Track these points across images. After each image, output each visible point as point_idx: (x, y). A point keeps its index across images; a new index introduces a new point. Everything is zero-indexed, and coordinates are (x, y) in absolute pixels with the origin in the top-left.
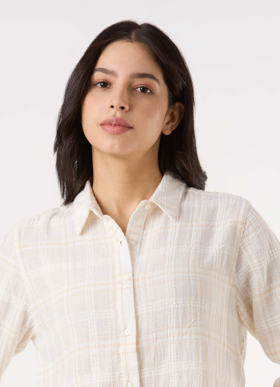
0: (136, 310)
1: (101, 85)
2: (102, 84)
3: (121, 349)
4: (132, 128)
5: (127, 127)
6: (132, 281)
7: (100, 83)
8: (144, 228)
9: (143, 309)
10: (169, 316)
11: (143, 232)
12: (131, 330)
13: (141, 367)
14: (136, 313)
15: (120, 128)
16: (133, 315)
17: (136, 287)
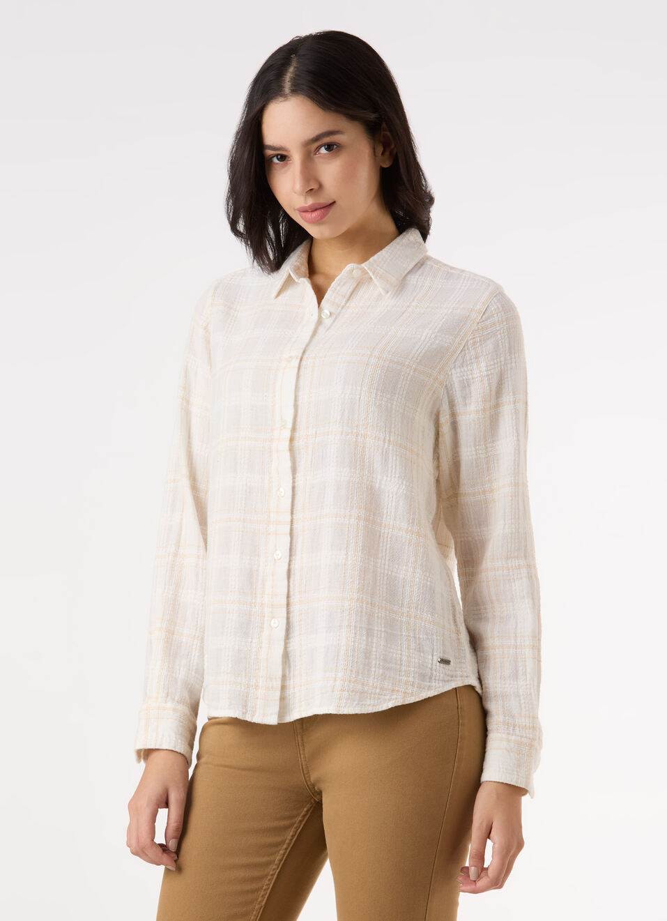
0: (296, 397)
1: (278, 159)
4: (334, 202)
6: (299, 360)
7: (276, 156)
8: (348, 300)
11: (346, 304)
13: (294, 470)
14: (296, 400)
15: (319, 212)
16: (292, 402)
17: (302, 368)
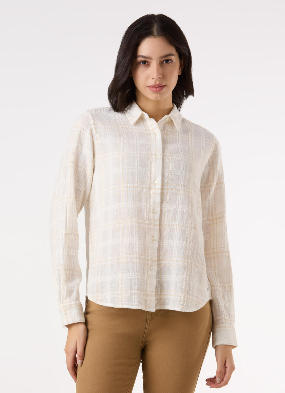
0: (162, 171)
2: (143, 62)
3: (152, 191)
4: (165, 85)
5: (162, 86)
7: (142, 62)
9: (167, 172)
10: (180, 179)
12: (158, 182)
14: (162, 173)
15: (160, 88)
